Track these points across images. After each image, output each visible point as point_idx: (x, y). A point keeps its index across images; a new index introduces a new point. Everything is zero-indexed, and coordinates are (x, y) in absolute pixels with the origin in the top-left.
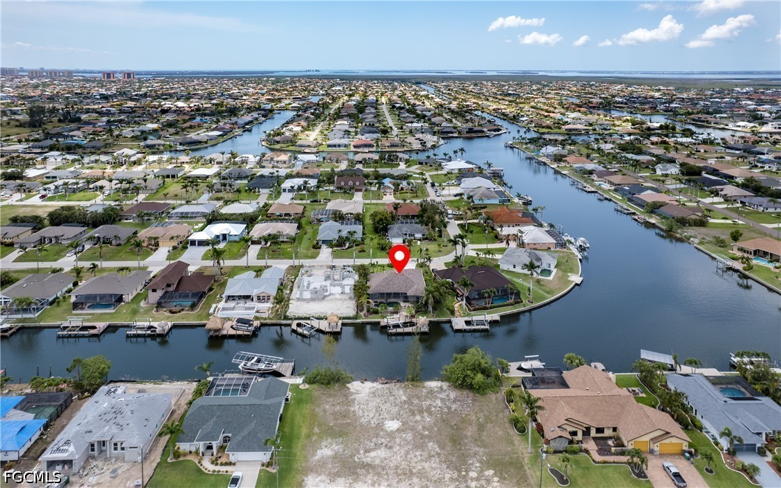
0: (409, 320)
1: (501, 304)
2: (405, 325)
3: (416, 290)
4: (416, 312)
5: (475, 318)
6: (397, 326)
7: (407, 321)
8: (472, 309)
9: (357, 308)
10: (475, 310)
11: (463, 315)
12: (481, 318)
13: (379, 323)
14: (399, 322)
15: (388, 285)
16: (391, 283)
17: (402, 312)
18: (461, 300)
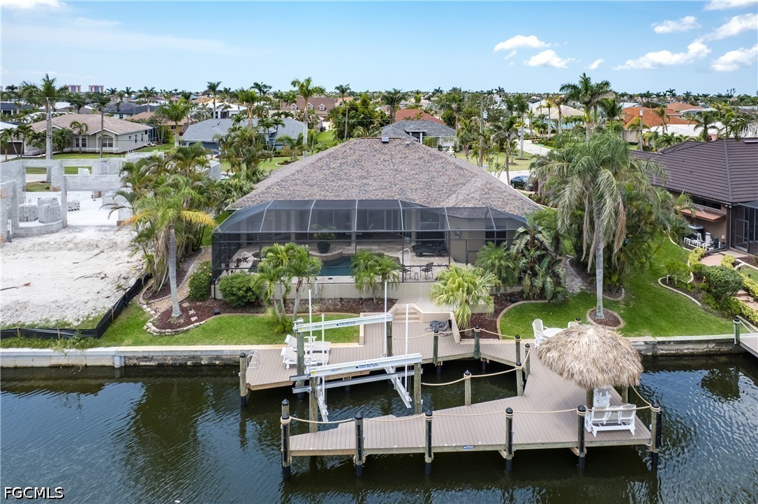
0: (464, 351)
14: (388, 363)
15: (341, 179)
16: (356, 172)
17: (412, 297)
18: (715, 244)
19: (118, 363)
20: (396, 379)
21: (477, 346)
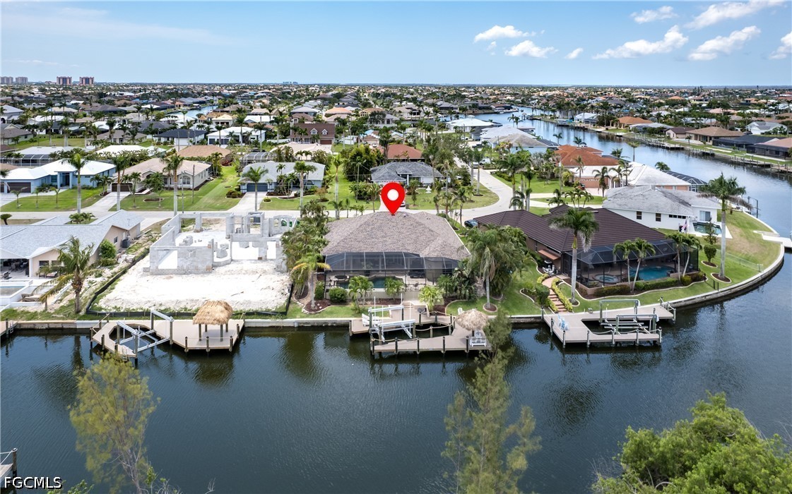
0: (431, 320)
1: (658, 280)
2: (421, 330)
3: (444, 246)
4: (447, 299)
5: (609, 314)
6: (396, 334)
7: (424, 320)
8: (590, 291)
9: (291, 292)
10: (599, 294)
11: (571, 306)
12: (628, 312)
13: (346, 326)
14: (402, 323)
15: (373, 238)
16: (380, 234)
17: (410, 298)
18: (555, 272)
19: (296, 325)
20: (406, 329)
21: (436, 318)
